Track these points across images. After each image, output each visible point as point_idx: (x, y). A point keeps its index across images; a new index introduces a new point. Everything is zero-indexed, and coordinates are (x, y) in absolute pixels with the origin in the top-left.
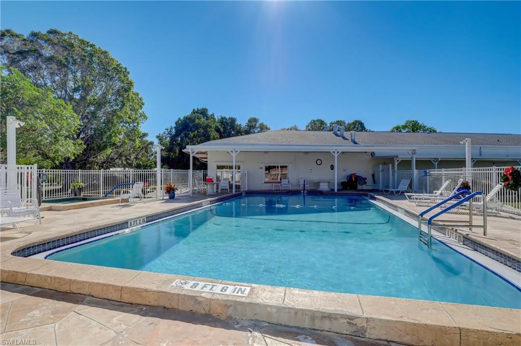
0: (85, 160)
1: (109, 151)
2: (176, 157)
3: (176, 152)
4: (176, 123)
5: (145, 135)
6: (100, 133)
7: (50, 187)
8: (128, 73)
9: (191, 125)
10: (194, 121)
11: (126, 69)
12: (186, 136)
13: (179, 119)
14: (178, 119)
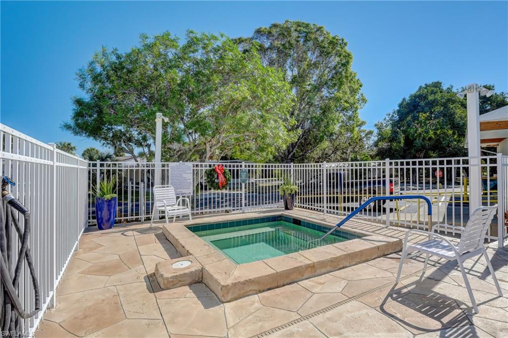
0: (303, 155)
1: (326, 144)
2: (400, 147)
3: (400, 142)
4: (400, 106)
5: (363, 123)
6: (317, 122)
7: (277, 182)
8: (345, 44)
9: (422, 103)
10: (425, 98)
11: (343, 40)
12: (415, 118)
13: (404, 99)
14: (402, 100)
